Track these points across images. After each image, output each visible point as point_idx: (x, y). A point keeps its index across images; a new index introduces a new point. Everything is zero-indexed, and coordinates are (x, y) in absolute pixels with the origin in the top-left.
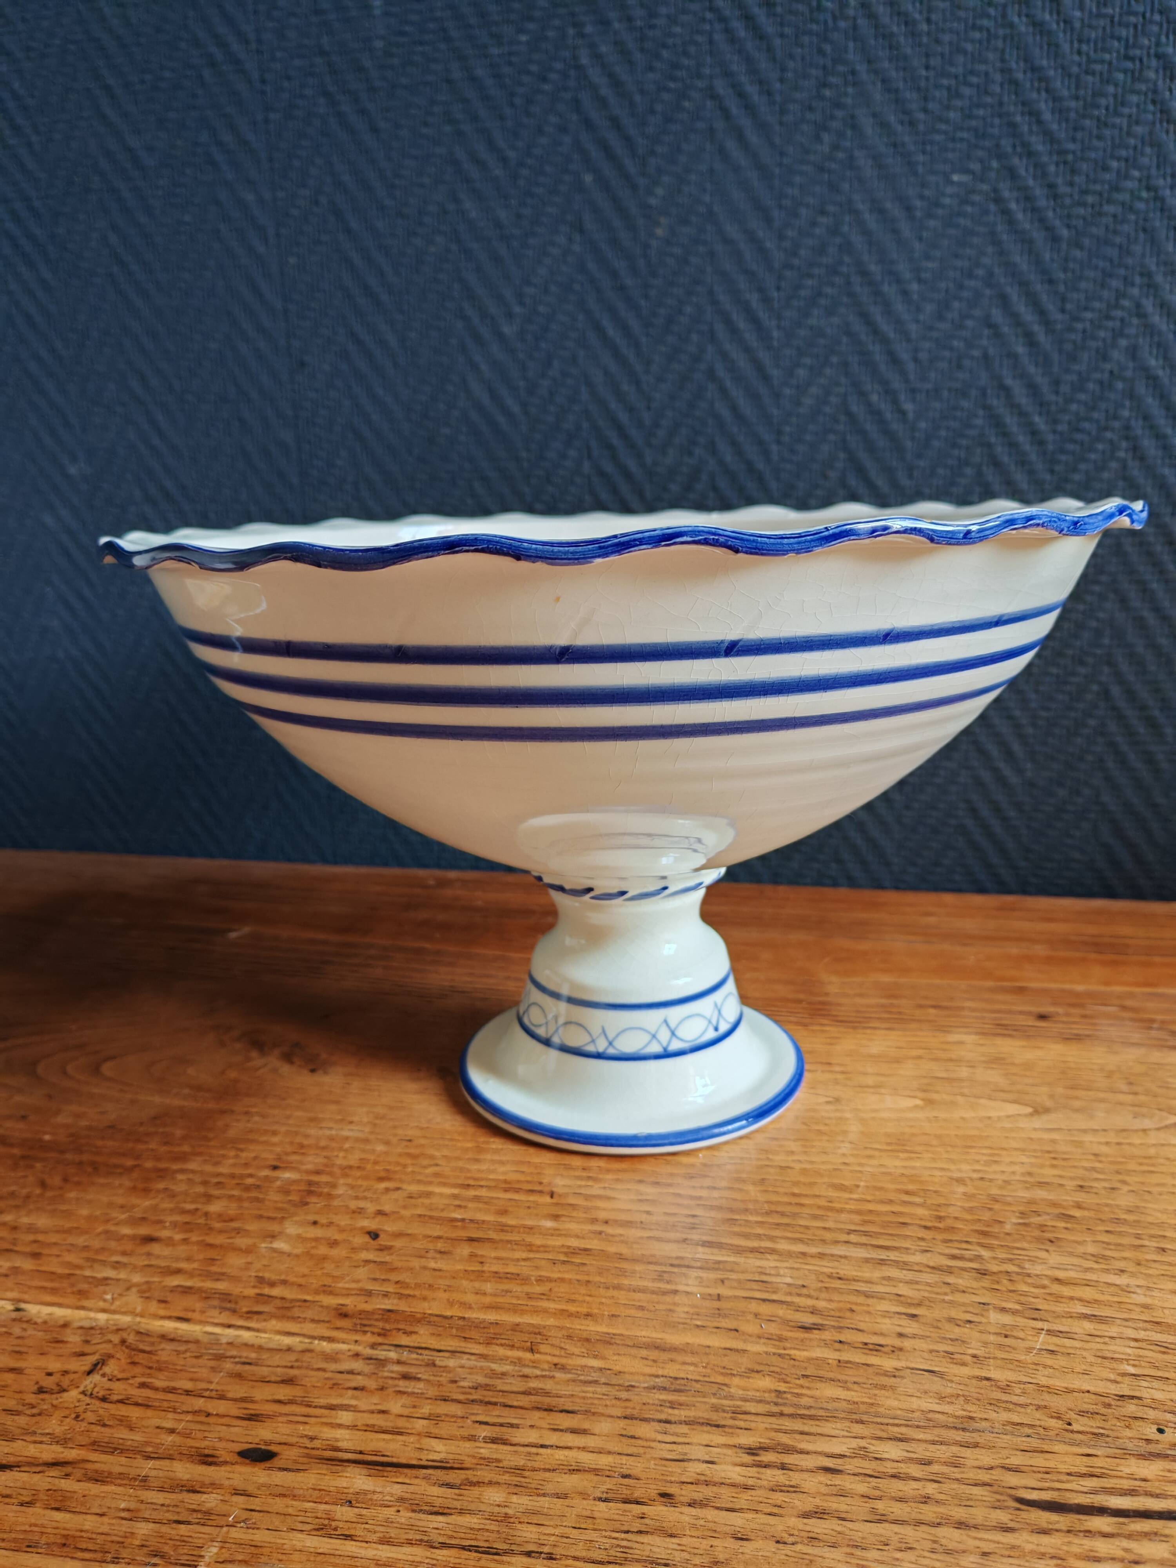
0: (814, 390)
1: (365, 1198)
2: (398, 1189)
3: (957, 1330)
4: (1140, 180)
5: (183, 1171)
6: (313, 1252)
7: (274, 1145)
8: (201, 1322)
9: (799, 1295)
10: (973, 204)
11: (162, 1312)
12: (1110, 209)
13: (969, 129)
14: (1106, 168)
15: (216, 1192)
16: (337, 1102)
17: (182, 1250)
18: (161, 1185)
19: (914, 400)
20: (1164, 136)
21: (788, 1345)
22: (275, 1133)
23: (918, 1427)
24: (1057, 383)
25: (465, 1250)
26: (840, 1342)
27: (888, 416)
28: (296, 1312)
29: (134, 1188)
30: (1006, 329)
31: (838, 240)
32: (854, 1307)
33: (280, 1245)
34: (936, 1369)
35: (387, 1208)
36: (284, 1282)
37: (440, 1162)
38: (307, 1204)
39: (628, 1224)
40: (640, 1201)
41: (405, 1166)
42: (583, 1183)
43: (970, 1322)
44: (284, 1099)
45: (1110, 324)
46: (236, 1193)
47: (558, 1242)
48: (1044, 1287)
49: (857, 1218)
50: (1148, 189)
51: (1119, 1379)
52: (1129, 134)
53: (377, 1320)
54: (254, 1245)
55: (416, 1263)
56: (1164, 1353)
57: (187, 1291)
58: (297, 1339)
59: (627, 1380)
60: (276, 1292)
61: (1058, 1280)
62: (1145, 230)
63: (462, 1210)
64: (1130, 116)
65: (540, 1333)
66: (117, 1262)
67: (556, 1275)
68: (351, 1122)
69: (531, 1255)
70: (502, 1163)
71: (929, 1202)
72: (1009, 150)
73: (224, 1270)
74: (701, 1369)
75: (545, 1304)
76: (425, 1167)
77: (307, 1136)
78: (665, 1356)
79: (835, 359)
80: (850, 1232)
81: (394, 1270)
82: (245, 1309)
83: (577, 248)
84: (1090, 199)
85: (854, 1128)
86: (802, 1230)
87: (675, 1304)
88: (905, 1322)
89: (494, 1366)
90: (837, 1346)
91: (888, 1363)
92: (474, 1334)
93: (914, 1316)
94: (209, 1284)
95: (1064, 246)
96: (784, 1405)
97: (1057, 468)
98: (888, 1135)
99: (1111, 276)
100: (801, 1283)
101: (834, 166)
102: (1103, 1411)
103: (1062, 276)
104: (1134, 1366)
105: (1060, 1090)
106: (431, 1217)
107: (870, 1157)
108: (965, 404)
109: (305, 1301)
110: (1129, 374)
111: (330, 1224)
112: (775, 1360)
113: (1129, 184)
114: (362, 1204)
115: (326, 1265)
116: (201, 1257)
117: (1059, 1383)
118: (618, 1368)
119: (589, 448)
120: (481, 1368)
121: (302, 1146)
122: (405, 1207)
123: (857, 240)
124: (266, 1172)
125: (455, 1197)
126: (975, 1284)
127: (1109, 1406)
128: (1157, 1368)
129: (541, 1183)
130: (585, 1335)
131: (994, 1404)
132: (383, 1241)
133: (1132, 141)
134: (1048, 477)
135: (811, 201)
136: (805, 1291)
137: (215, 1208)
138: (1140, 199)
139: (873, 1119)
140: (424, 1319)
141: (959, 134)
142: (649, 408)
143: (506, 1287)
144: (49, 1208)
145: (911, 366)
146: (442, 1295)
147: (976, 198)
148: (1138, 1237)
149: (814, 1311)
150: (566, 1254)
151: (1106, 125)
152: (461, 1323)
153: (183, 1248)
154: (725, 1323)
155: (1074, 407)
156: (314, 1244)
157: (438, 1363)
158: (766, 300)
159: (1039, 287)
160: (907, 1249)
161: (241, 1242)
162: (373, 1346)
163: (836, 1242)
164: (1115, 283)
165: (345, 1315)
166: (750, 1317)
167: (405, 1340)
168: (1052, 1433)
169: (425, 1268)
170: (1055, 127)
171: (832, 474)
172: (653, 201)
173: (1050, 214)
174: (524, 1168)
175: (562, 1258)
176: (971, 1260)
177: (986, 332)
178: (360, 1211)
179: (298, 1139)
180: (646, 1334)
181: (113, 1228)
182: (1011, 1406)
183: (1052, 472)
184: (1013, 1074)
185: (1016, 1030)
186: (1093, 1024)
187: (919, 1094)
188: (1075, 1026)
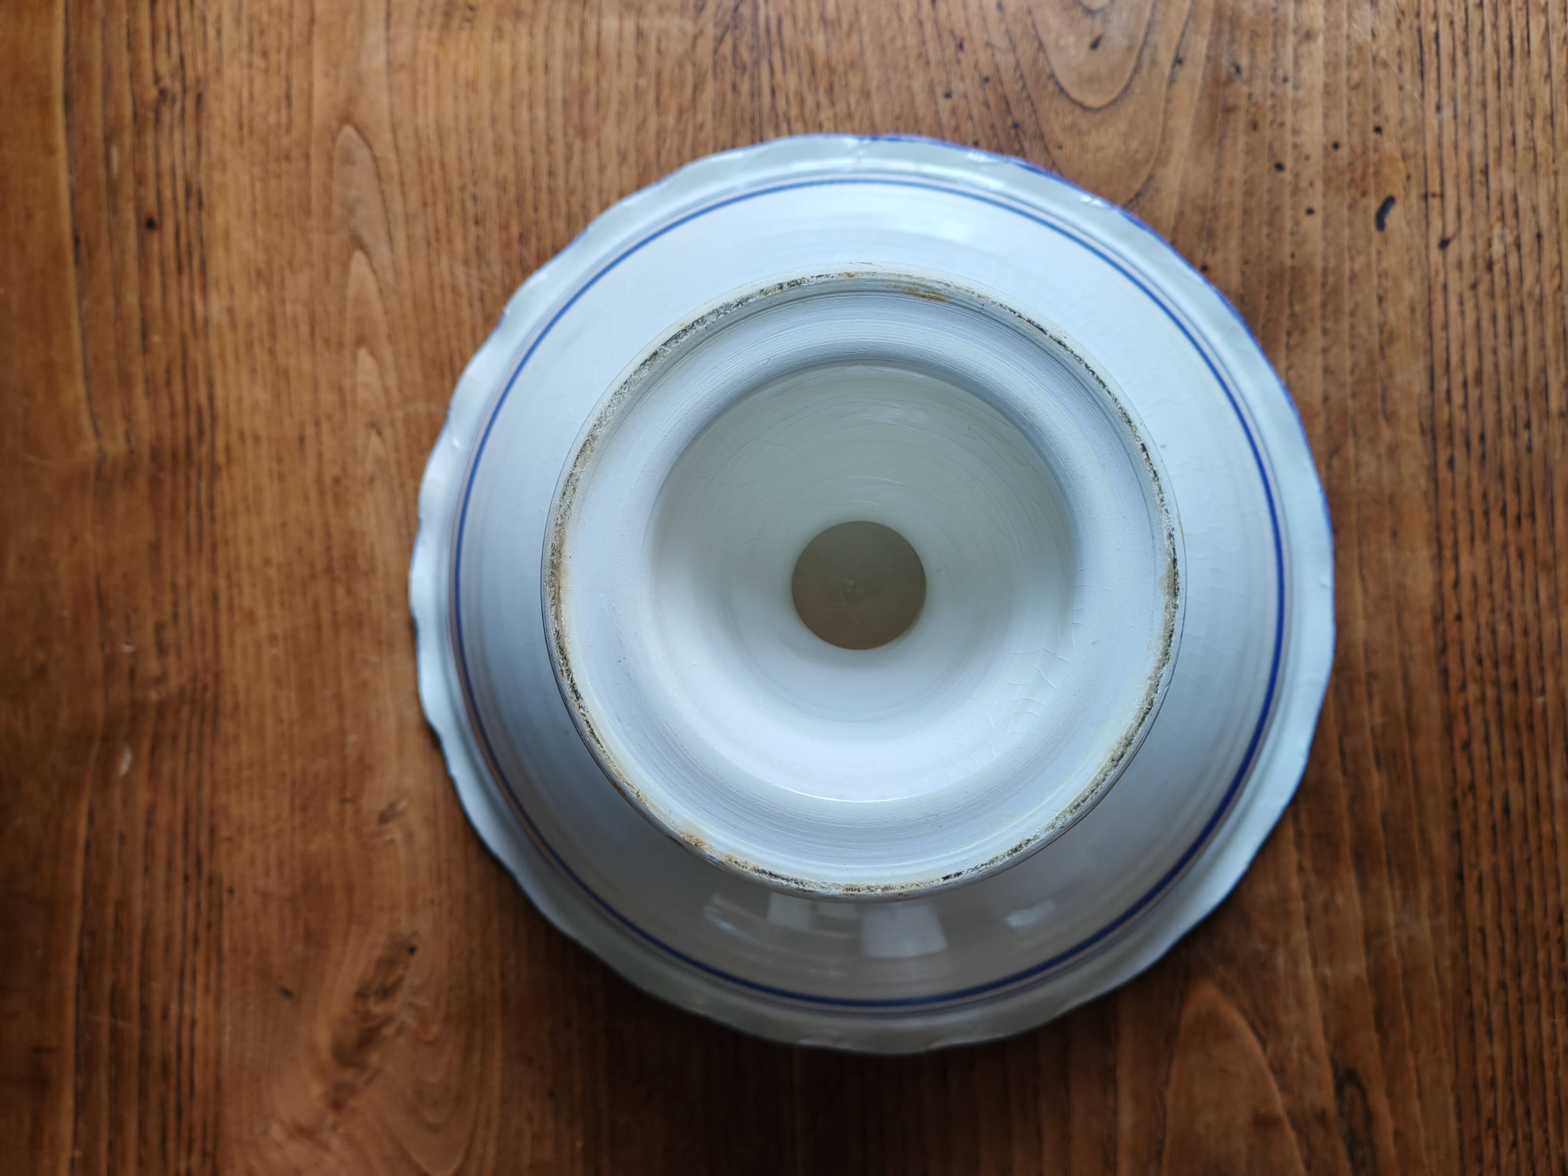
105: (314, 223)
148: (537, 189)
184: (290, 264)
185: (190, 254)
186: (159, 175)
187: (347, 352)
188: (168, 194)
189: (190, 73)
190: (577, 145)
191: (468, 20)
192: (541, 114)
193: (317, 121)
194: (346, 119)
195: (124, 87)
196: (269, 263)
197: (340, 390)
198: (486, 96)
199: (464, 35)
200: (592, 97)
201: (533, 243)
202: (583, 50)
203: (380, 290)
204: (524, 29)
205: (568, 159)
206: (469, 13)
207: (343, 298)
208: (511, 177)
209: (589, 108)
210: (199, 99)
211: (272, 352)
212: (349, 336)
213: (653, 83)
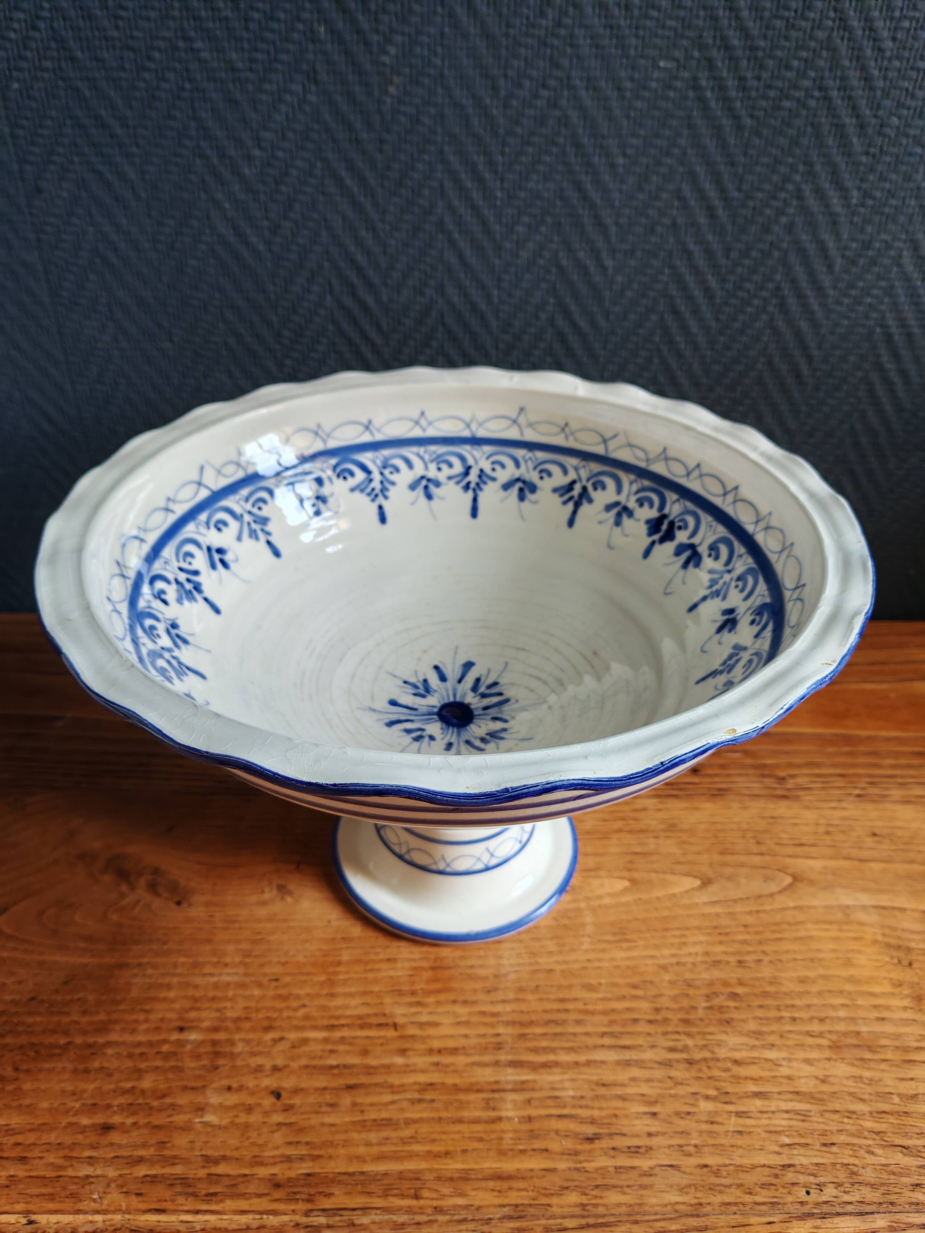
0: (531, 245)
1: (260, 1054)
2: (282, 1039)
3: (682, 1123)
4: (814, 81)
5: (108, 1044)
6: (238, 1120)
7: (172, 1001)
8: (175, 1212)
9: (581, 1107)
10: (675, 89)
11: (142, 1206)
12: (787, 104)
13: (677, 18)
14: (788, 67)
15: (143, 1066)
16: (209, 941)
17: (136, 1136)
18: (96, 1064)
19: (614, 258)
20: (839, 41)
21: (581, 1158)
22: (169, 987)
23: (671, 1219)
24: (728, 250)
25: (346, 1100)
26: (614, 1149)
27: (592, 270)
28: (242, 1189)
29: (75, 1071)
30: (692, 203)
31: (557, 113)
32: (618, 1112)
33: (210, 1118)
34: (674, 1163)
35: (280, 1062)
36: (224, 1158)
37: (305, 1002)
38: (217, 1068)
39: (454, 1051)
40: (459, 1024)
41: (281, 1011)
42: (414, 1010)
43: (688, 1113)
44: (165, 943)
45: (775, 203)
46: (159, 1063)
47: (410, 1079)
48: (727, 1070)
49: (605, 1019)
50: (820, 89)
51: (781, 1150)
52: (811, 38)
53: (302, 1186)
54: (190, 1121)
55: (315, 1120)
56: (803, 1121)
57: (153, 1180)
58: (251, 1216)
59: (486, 1214)
60: (221, 1169)
61: (736, 1062)
62: (812, 125)
63: (334, 1056)
64: (814, 20)
65: (418, 1179)
66: (90, 1157)
67: (416, 1116)
68: (226, 965)
69: (396, 1097)
70: (351, 995)
71: (649, 994)
72: (711, 41)
73: (174, 1153)
74: (531, 1194)
75: (416, 1148)
76: (296, 1009)
77: (196, 987)
78: (505, 1185)
79: (549, 220)
80: (603, 1035)
81: (301, 1130)
82: (204, 1192)
83: (312, 98)
84: (772, 93)
85: (589, 919)
86: (571, 1037)
87: (503, 1131)
88: (648, 1121)
89: (395, 1218)
90: (612, 1153)
91: (644, 1163)
92: (373, 1188)
93: (654, 1114)
94: (168, 1170)
95: (746, 134)
96: (588, 1216)
97: (722, 317)
98: (612, 923)
99: (780, 163)
100: (579, 1094)
101: (556, 42)
102: (774, 1181)
103: (742, 160)
104: (788, 1136)
105: (717, 858)
106: (314, 1067)
107: (604, 950)
108: (655, 263)
109: (245, 1175)
110: (785, 245)
111: (241, 1088)
112: (576, 1175)
113: (806, 83)
114: (260, 1060)
115: (249, 1134)
116: (153, 1141)
117: (746, 1161)
118: (477, 1203)
119: (330, 285)
120: (387, 1222)
121: (195, 1000)
122: (292, 1059)
123: (574, 116)
124: (175, 1036)
125: (326, 1040)
126: (687, 1075)
127: (776, 1176)
128: (800, 1135)
129: (385, 1015)
130: (449, 1175)
131: (712, 1188)
132: (286, 1100)
133: (813, 44)
134: (714, 324)
135: (534, 73)
136: (583, 1102)
137: (146, 1083)
138: (812, 97)
139: (600, 906)
140: (334, 1180)
141: (669, 23)
142: (385, 253)
143: (384, 1134)
144: (15, 1104)
145: (613, 229)
146: (341, 1151)
147: (679, 84)
148: (778, 1008)
149: (593, 1121)
150: (419, 1091)
151: (793, 26)
152: (362, 1178)
153: (135, 1133)
154: (538, 1144)
155: (739, 270)
156: (234, 1113)
157: (357, 1222)
158: (491, 164)
159: (722, 168)
160: (641, 1046)
161: (179, 1119)
162: (307, 1213)
163: (596, 1047)
164: (783, 169)
165: (277, 1186)
166: (553, 1135)
167: (327, 1204)
168: (747, 1208)
169: (323, 1124)
170: (750, 24)
171: (543, 316)
172: (386, 59)
173: (738, 104)
174: (369, 999)
175: (416, 1096)
176: (681, 1051)
177: (676, 203)
178: (259, 1069)
179: (191, 992)
180: (489, 1165)
181: (74, 1120)
182: (722, 1188)
183: (717, 320)
184: (684, 842)
185: (680, 789)
186: (729, 776)
187: (626, 874)
188: (717, 779)
189: (801, 793)
190: (824, 1042)
191: (900, 962)
192: (842, 1013)
193: (788, 861)
194: (796, 878)
195: (783, 760)
196: (682, 831)
197: (596, 869)
198: (844, 973)
199: (887, 959)
200: (868, 1055)
201: (732, 1004)
202: (906, 1050)
203: (674, 895)
204: (906, 1002)
205: (810, 1034)
206: (906, 963)
207: (664, 872)
208: (784, 989)
209: (859, 1053)
210: (785, 797)
211: (620, 831)
212: (637, 875)
213: (897, 1108)
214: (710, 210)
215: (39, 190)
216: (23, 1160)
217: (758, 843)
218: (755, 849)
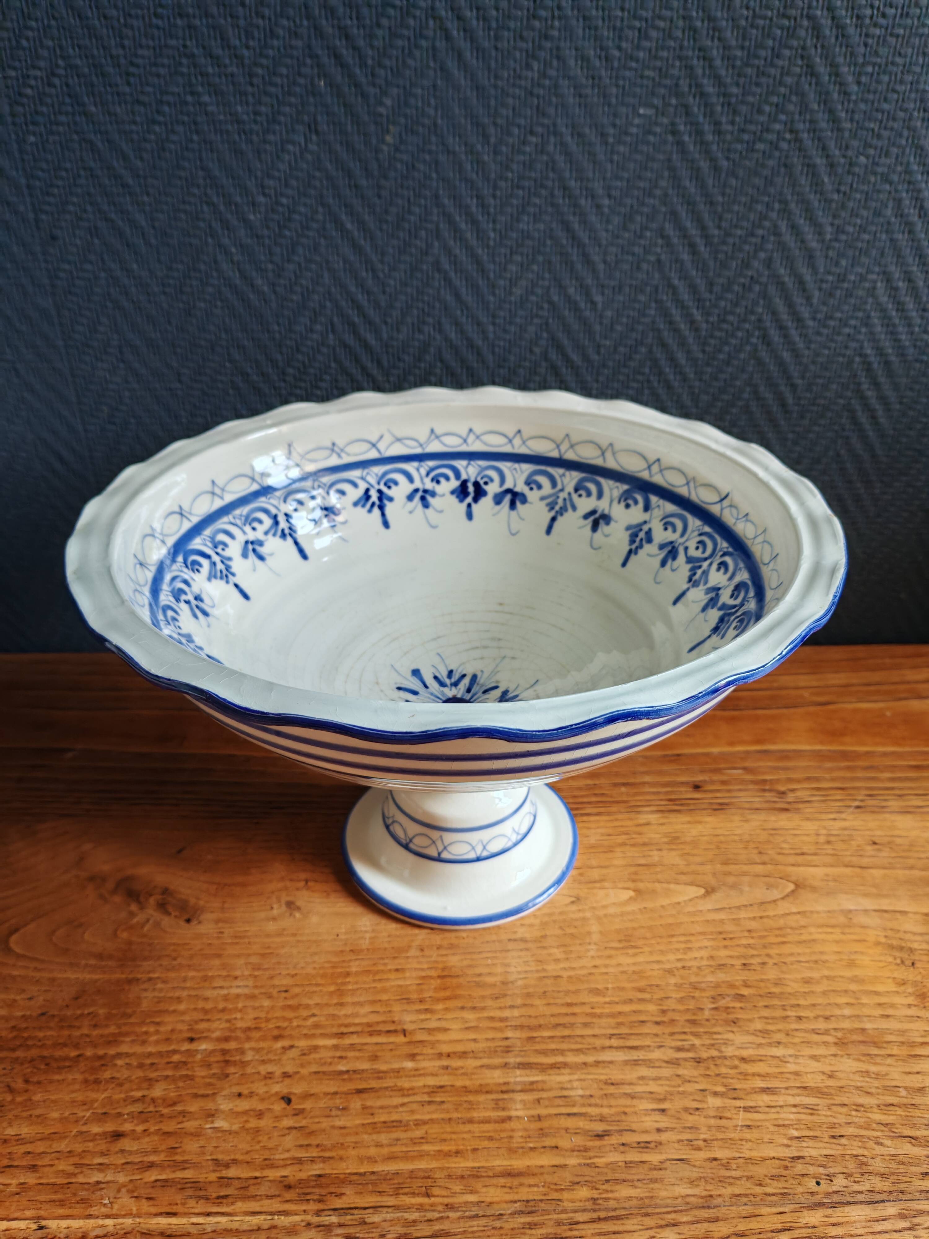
0: (523, 283)
1: (270, 1061)
2: (292, 1047)
3: (691, 1118)
4: (786, 124)
5: (119, 1055)
6: (248, 1126)
7: (183, 1013)
8: (186, 1214)
9: (590, 1105)
10: (655, 134)
11: (153, 1210)
12: (760, 146)
13: (654, 69)
14: (760, 111)
15: (153, 1075)
16: (219, 956)
17: (146, 1143)
18: (107, 1075)
19: (603, 294)
20: (807, 87)
21: (591, 1154)
22: (179, 1000)
23: (682, 1211)
24: (711, 284)
25: (356, 1104)
26: (623, 1144)
27: (582, 305)
28: (252, 1191)
29: (86, 1081)
30: (675, 241)
31: (545, 158)
32: (627, 1110)
33: (220, 1123)
34: (684, 1157)
35: (290, 1069)
36: (235, 1162)
37: (315, 1011)
38: (227, 1076)
39: (463, 1055)
40: (467, 1028)
41: (290, 1020)
42: (423, 1017)
43: (697, 1109)
44: (175, 959)
45: (753, 240)
46: (170, 1073)
47: (419, 1082)
48: (736, 1067)
49: (612, 1021)
50: (791, 131)
51: (789, 1142)
52: (780, 83)
53: (313, 1187)
54: (200, 1127)
55: (325, 1124)
56: (811, 1114)
57: (165, 1184)
58: (262, 1217)
59: (497, 1210)
60: (232, 1172)
61: (743, 1059)
62: (785, 165)
63: (345, 1061)
64: (783, 68)
65: (428, 1177)
66: (100, 1164)
67: (427, 1117)
68: (236, 978)
69: (406, 1100)
70: (360, 1004)
71: (655, 997)
72: (686, 89)
73: (186, 1158)
74: (541, 1189)
75: (426, 1147)
76: (305, 1019)
77: (206, 999)
78: (516, 1181)
79: (540, 258)
80: (611, 1036)
81: (312, 1133)
82: (214, 1195)
83: (313, 147)
84: (746, 137)
85: (595, 928)
86: (579, 1040)
87: (513, 1130)
88: (658, 1117)
89: (406, 1215)
90: (622, 1148)
91: (654, 1158)
92: (384, 1187)
93: (663, 1111)
94: (179, 1175)
95: (723, 175)
96: (599, 1210)
97: (707, 349)
98: (618, 931)
99: (757, 202)
100: (588, 1093)
101: (541, 92)
102: (784, 1173)
103: (720, 199)
104: (797, 1129)
105: (719, 867)
106: (324, 1073)
107: (610, 957)
108: (642, 298)
109: (256, 1178)
110: (764, 280)
111: (251, 1095)
112: (586, 1171)
113: (777, 127)
114: (270, 1068)
115: (260, 1138)
116: (163, 1147)
117: (756, 1154)
118: (488, 1200)
119: (332, 325)
120: (398, 1219)
121: (206, 1011)
122: (302, 1066)
123: (560, 160)
124: (186, 1046)
125: (336, 1047)
126: (695, 1073)
127: (786, 1168)
128: (809, 1128)
129: (394, 1022)
130: (459, 1172)
131: (722, 1181)
132: (296, 1105)
133: (782, 90)
134: (700, 356)
135: (522, 122)
136: (592, 1101)
137: (157, 1092)
138: (784, 139)
139: (606, 915)
140: (345, 1180)
141: (647, 73)
142: (384, 292)
143: (394, 1135)
144: (25, 1114)
145: (601, 267)
146: (353, 1153)
147: (658, 130)
148: (784, 1008)
149: (602, 1119)
150: (428, 1093)
151: (763, 74)
152: (373, 1177)
153: (147, 1139)
154: (548, 1142)
155: (722, 304)
156: (245, 1118)
157: (367, 1220)
158: (483, 206)
159: (702, 207)
160: (649, 1046)
161: (190, 1125)
162: (318, 1213)
163: (603, 1048)
164: (759, 207)
165: (289, 1187)
166: (563, 1132)
167: (338, 1203)
168: (758, 1199)
169: (333, 1127)
170: (723, 72)
171: (537, 350)
172: (382, 110)
173: (715, 147)
174: (378, 1008)
175: (426, 1098)
176: (688, 1050)
177: (660, 241)
178: (269, 1076)
179: (201, 1004)
180: (500, 1162)
181: (84, 1129)
182: (732, 1181)
183: (704, 352)
184: (688, 854)
185: (682, 805)
186: (729, 791)
187: (631, 885)
188: (718, 795)
189: (801, 806)
190: (830, 1039)
191: (903, 962)
192: (847, 1012)
193: (791, 869)
194: (797, 886)
195: (782, 775)
196: (684, 843)
197: (601, 881)
198: (848, 973)
199: (891, 959)
200: (875, 1051)
201: (738, 1005)
202: (912, 1045)
203: (679, 903)
204: (911, 1000)
205: (815, 1032)
206: (908, 963)
207: (668, 883)
208: (789, 990)
209: (865, 1049)
210: (786, 810)
211: (624, 844)
212: (641, 886)
213: (905, 1101)
214: (692, 246)
215: (54, 238)
216: (33, 1168)
217: (760, 853)
218: (757, 859)
